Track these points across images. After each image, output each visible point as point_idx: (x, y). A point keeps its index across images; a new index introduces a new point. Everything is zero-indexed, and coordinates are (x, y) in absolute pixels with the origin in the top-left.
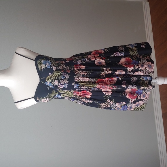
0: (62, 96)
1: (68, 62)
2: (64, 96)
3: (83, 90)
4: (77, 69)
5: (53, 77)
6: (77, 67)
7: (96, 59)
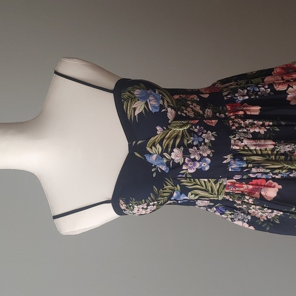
0: (191, 196)
1: (206, 96)
2: (197, 197)
3: (256, 178)
4: (237, 116)
5: (168, 138)
6: (234, 111)
7: (289, 86)
